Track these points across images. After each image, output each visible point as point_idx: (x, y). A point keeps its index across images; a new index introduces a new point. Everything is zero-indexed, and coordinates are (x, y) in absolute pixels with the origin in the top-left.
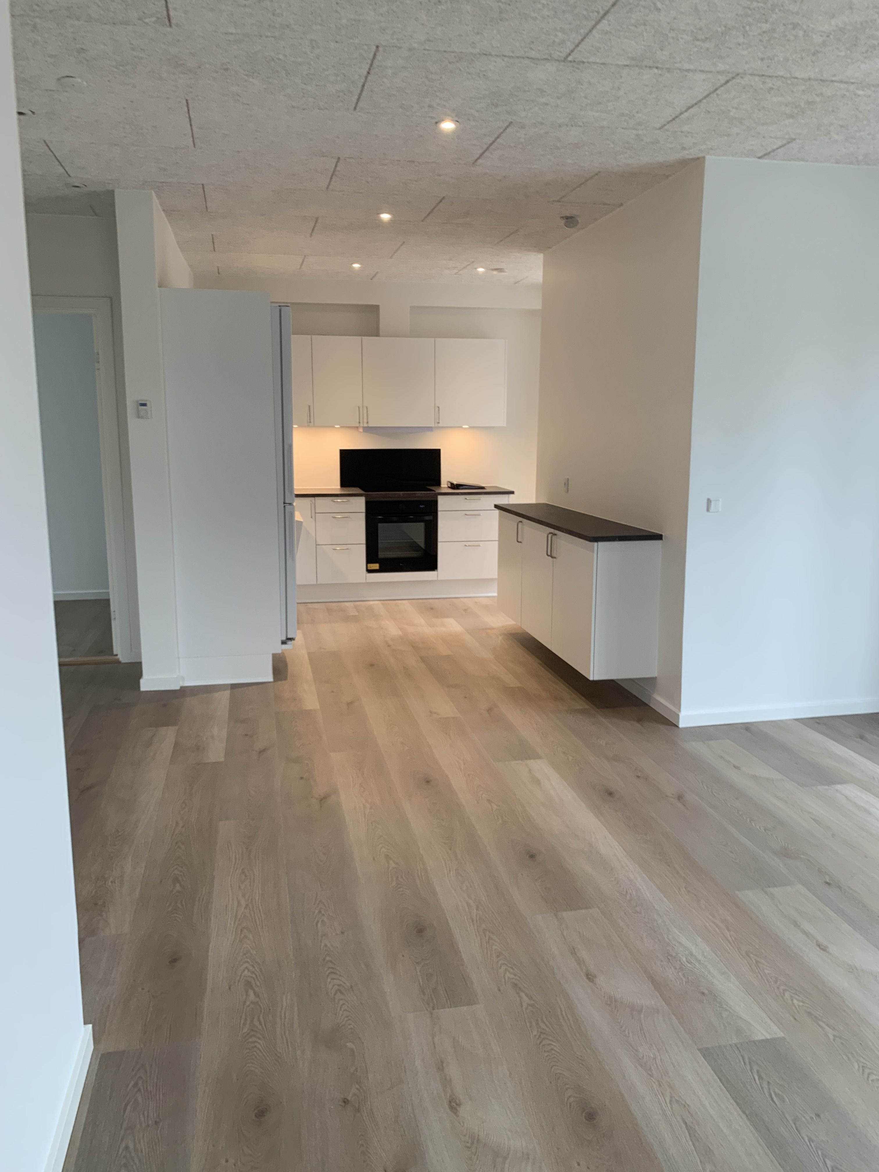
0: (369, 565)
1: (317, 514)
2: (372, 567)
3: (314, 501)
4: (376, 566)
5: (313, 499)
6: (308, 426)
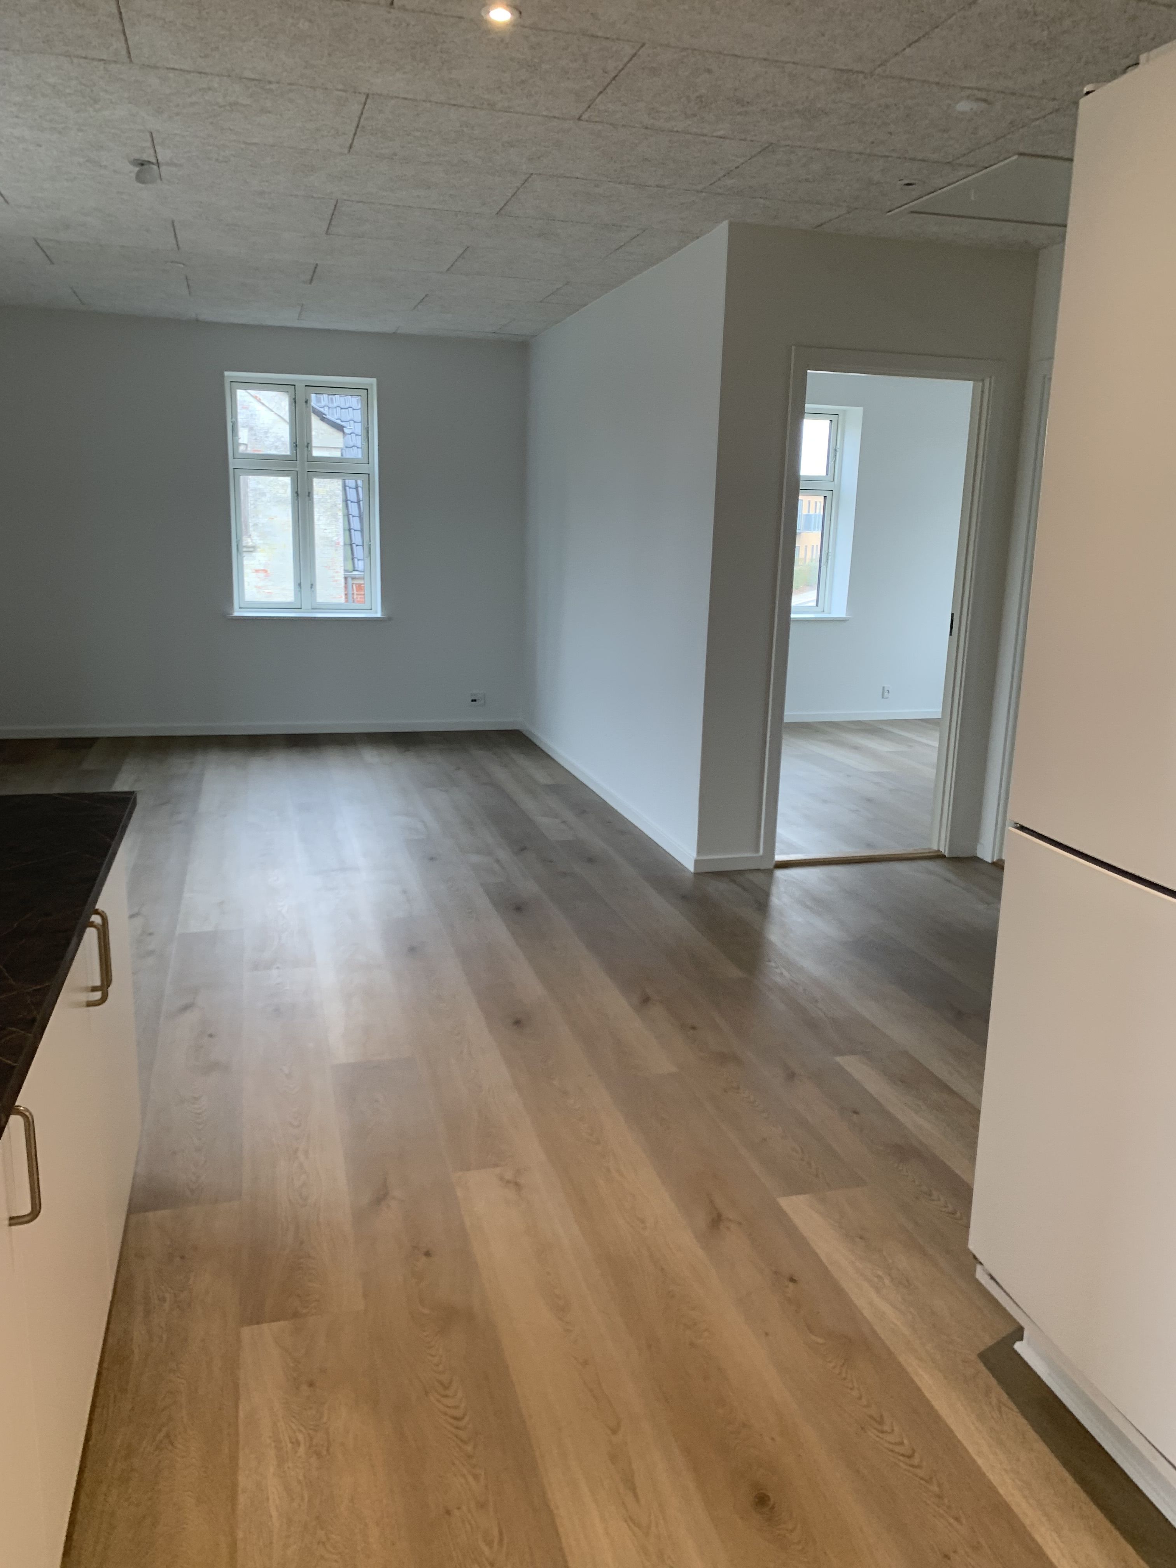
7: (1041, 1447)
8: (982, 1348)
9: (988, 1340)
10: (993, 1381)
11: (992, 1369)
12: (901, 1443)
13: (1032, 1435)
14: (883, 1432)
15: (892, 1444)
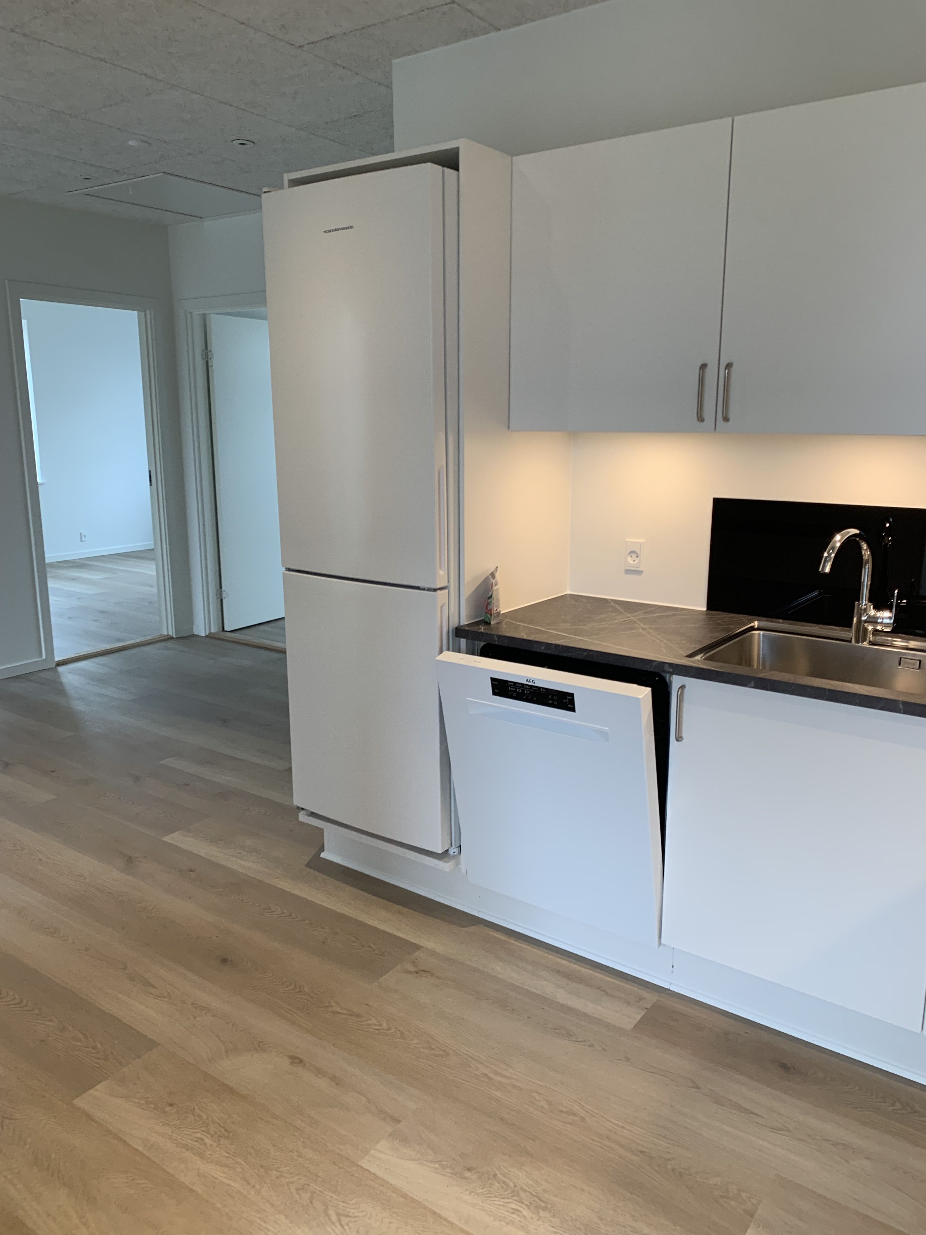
7: (349, 888)
8: (306, 863)
9: (308, 859)
10: (316, 873)
11: (314, 869)
12: (283, 913)
13: (343, 885)
14: (273, 912)
15: (280, 914)
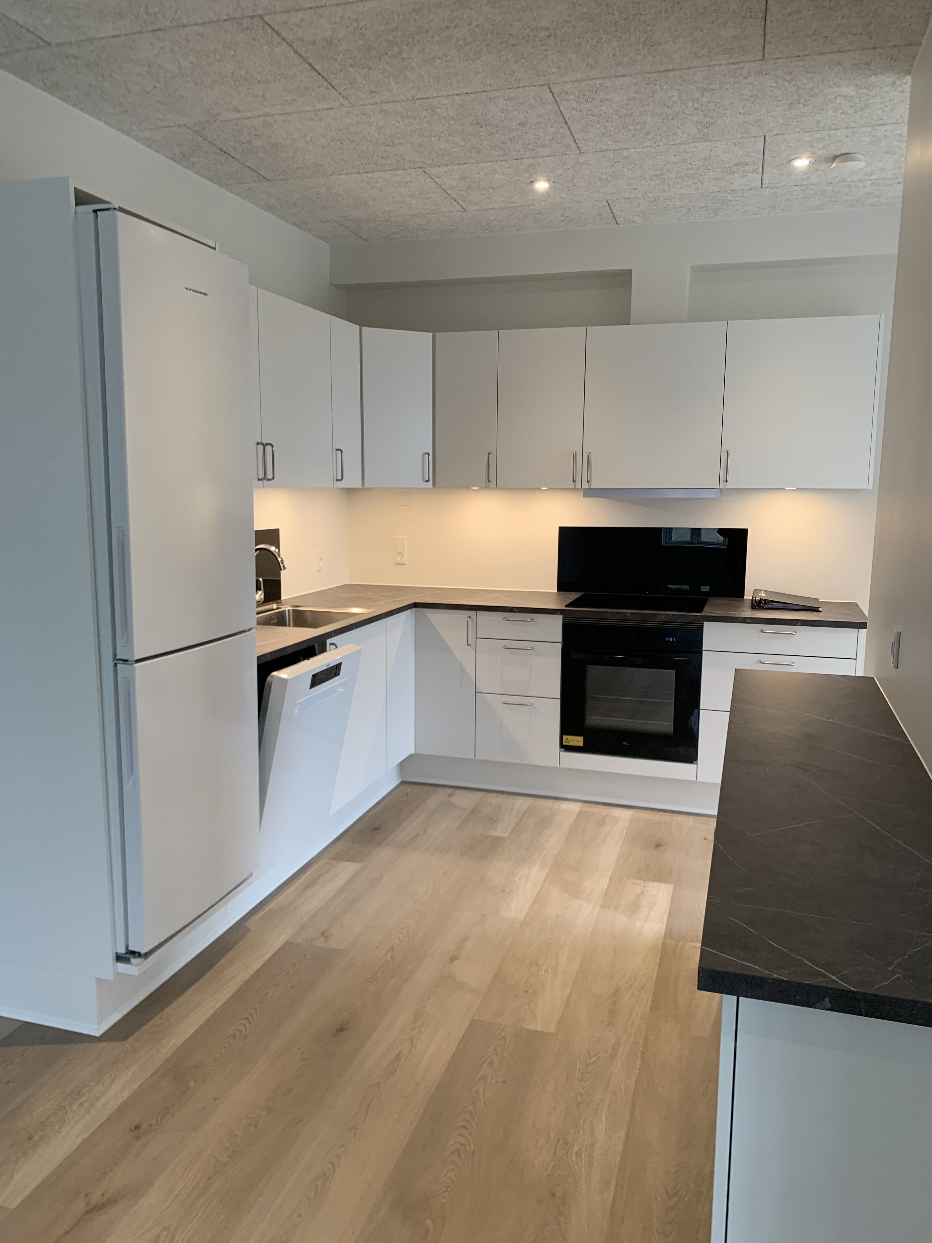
0: (565, 737)
1: (477, 639)
2: (572, 741)
3: (474, 617)
4: (578, 741)
5: (472, 613)
6: (487, 487)
